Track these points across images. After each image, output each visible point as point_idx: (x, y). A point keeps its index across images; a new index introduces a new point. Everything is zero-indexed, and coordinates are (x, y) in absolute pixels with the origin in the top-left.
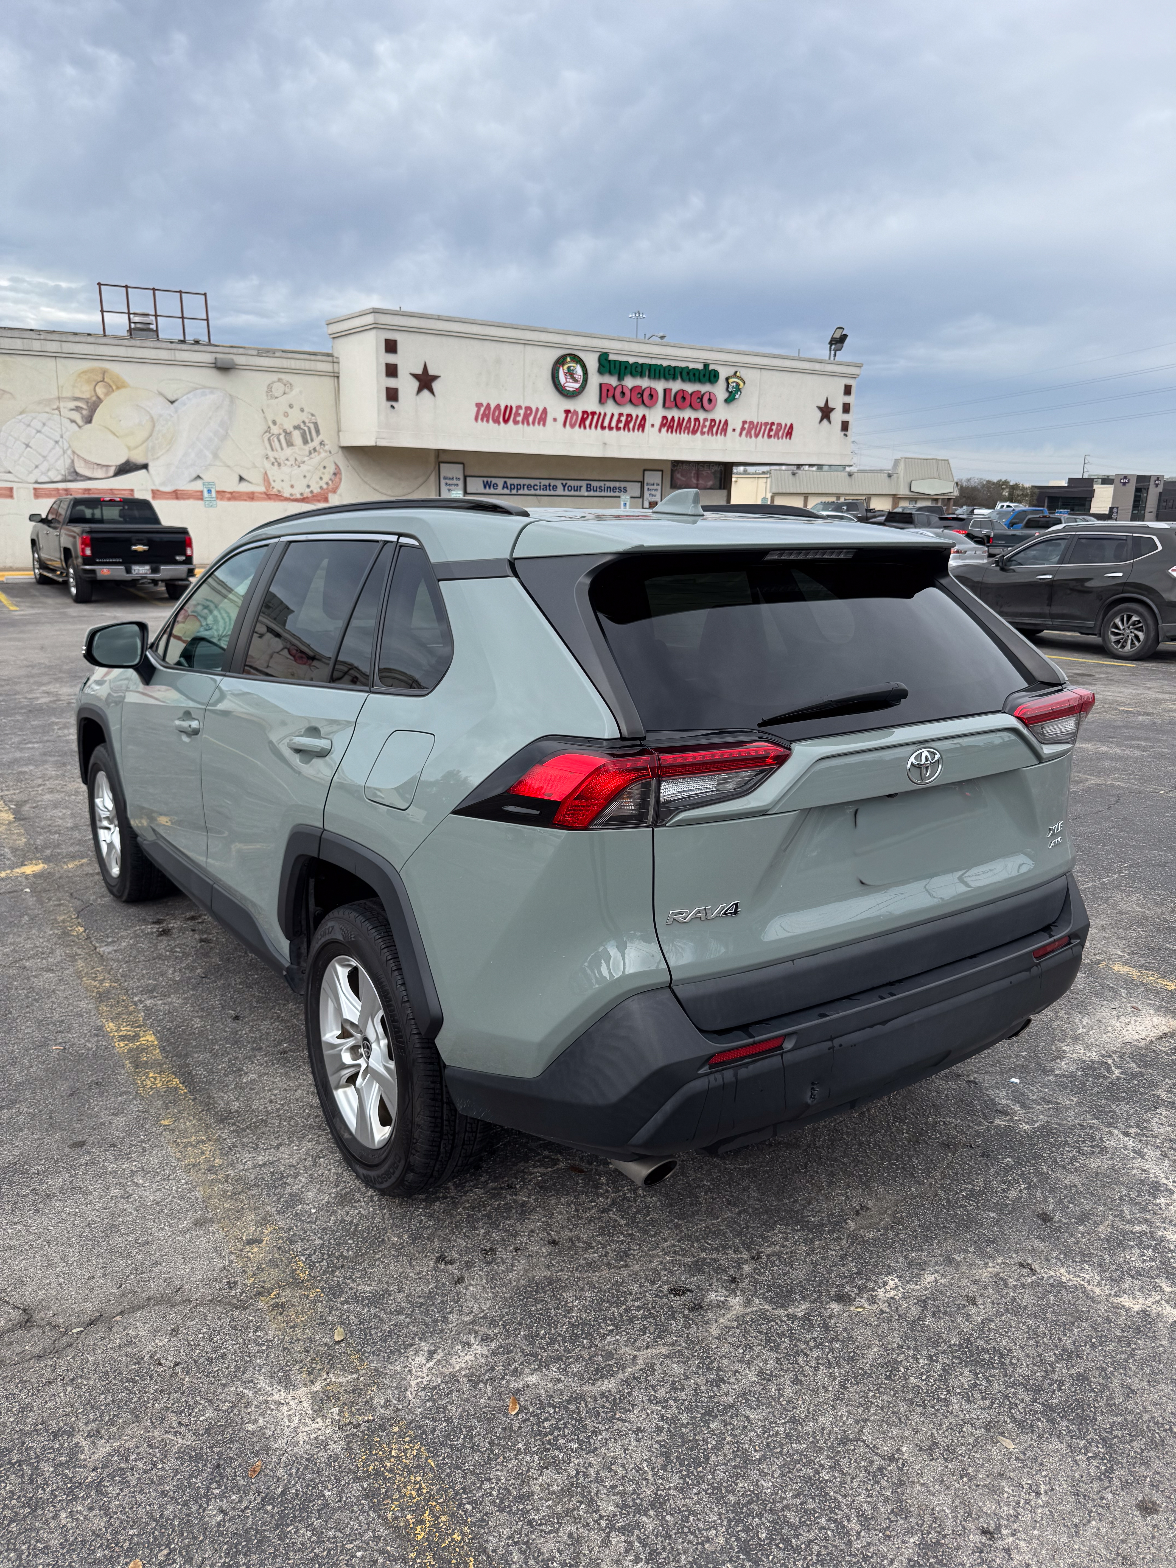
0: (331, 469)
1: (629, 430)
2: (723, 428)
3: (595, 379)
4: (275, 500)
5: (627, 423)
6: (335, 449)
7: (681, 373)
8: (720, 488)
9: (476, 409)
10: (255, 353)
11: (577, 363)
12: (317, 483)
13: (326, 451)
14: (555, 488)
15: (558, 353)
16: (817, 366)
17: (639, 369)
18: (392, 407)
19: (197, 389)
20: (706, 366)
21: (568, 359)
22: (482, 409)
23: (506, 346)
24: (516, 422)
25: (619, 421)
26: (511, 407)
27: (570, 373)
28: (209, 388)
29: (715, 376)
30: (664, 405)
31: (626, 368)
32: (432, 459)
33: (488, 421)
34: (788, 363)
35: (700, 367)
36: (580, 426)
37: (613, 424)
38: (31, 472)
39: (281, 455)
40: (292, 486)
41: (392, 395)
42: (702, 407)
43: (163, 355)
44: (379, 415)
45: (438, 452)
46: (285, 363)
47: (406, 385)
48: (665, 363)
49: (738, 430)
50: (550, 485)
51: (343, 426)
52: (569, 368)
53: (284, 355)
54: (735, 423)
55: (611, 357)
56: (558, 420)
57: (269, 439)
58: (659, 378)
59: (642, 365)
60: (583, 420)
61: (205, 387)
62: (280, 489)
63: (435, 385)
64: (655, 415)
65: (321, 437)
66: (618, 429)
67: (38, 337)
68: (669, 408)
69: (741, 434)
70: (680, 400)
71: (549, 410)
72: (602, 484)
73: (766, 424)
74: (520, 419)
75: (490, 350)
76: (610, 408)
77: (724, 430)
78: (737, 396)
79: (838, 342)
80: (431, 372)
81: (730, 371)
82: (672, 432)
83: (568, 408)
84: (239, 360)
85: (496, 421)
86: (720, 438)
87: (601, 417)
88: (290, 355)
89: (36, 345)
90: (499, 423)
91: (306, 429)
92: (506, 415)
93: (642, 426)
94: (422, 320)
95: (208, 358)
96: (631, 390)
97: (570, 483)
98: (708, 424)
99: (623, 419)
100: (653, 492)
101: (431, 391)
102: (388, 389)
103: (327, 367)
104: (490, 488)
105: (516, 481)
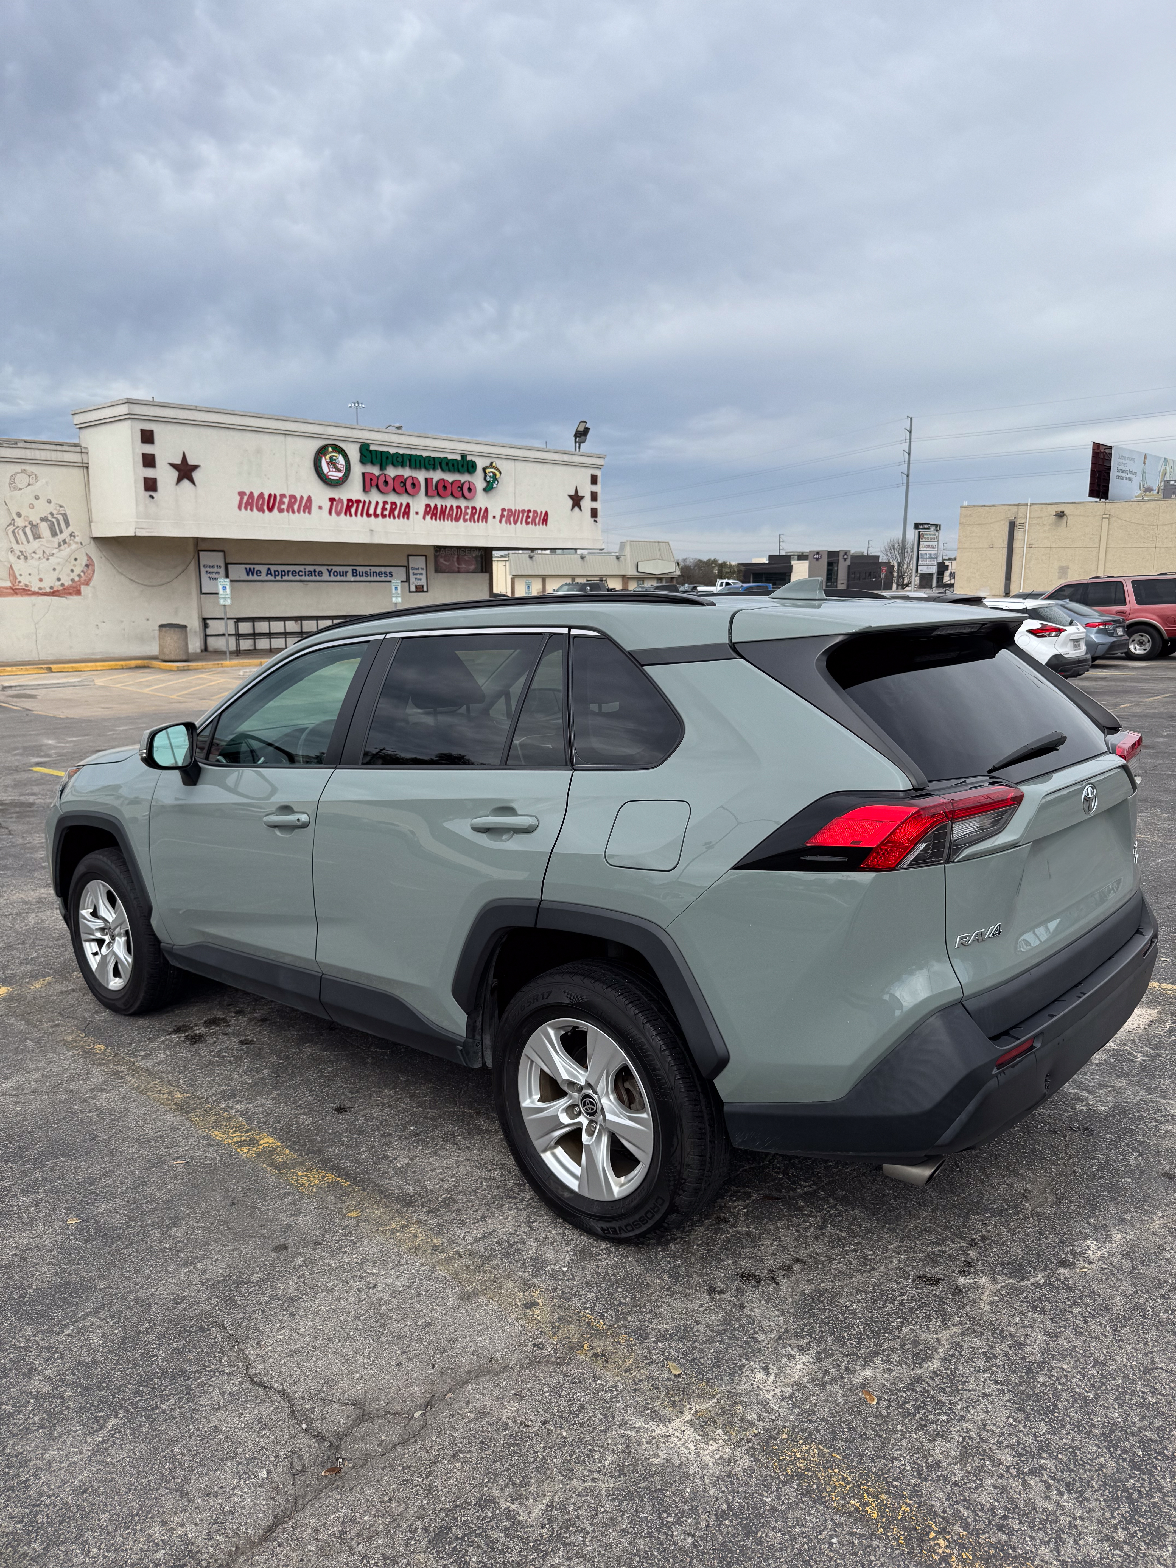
0: (84, 561)
1: (394, 517)
2: (484, 515)
3: (357, 470)
4: (22, 595)
5: (392, 511)
6: (86, 541)
7: (440, 464)
8: (482, 572)
9: (238, 498)
11: (339, 453)
12: (68, 575)
13: (77, 543)
14: (320, 573)
15: (318, 444)
16: (566, 458)
17: (400, 459)
18: (151, 497)
20: (464, 456)
21: (330, 449)
22: (245, 498)
23: (266, 437)
24: (281, 511)
25: (384, 509)
26: (275, 496)
27: (332, 463)
29: (473, 466)
30: (427, 494)
31: (387, 458)
32: (191, 548)
33: (252, 510)
34: (538, 455)
35: (459, 458)
36: (346, 514)
37: (379, 512)
39: (28, 548)
40: (41, 580)
41: (151, 485)
42: (463, 496)
44: (137, 505)
45: (197, 541)
46: (27, 454)
47: (165, 475)
48: (425, 454)
49: (498, 517)
50: (315, 571)
51: (94, 517)
52: (331, 458)
53: (25, 443)
54: (495, 511)
55: (372, 448)
56: (324, 507)
57: (13, 532)
58: (420, 468)
59: (403, 455)
60: (348, 508)
62: (27, 583)
63: (196, 475)
64: (419, 503)
65: (70, 529)
66: (384, 516)
68: (432, 497)
69: (500, 521)
70: (440, 489)
71: (313, 498)
72: (367, 569)
73: (523, 511)
74: (284, 507)
75: (251, 441)
76: (375, 497)
77: (485, 517)
78: (495, 486)
79: (581, 435)
80: (191, 462)
81: (486, 462)
82: (436, 519)
83: (332, 496)
85: (261, 510)
86: (482, 524)
87: (366, 505)
88: (31, 445)
90: (263, 511)
91: (54, 520)
92: (270, 503)
93: (406, 513)
94: (178, 411)
96: (394, 479)
97: (335, 568)
98: (469, 511)
99: (388, 506)
100: (418, 577)
101: (192, 481)
102: (146, 479)
103: (76, 458)
104: (253, 575)
105: (280, 568)
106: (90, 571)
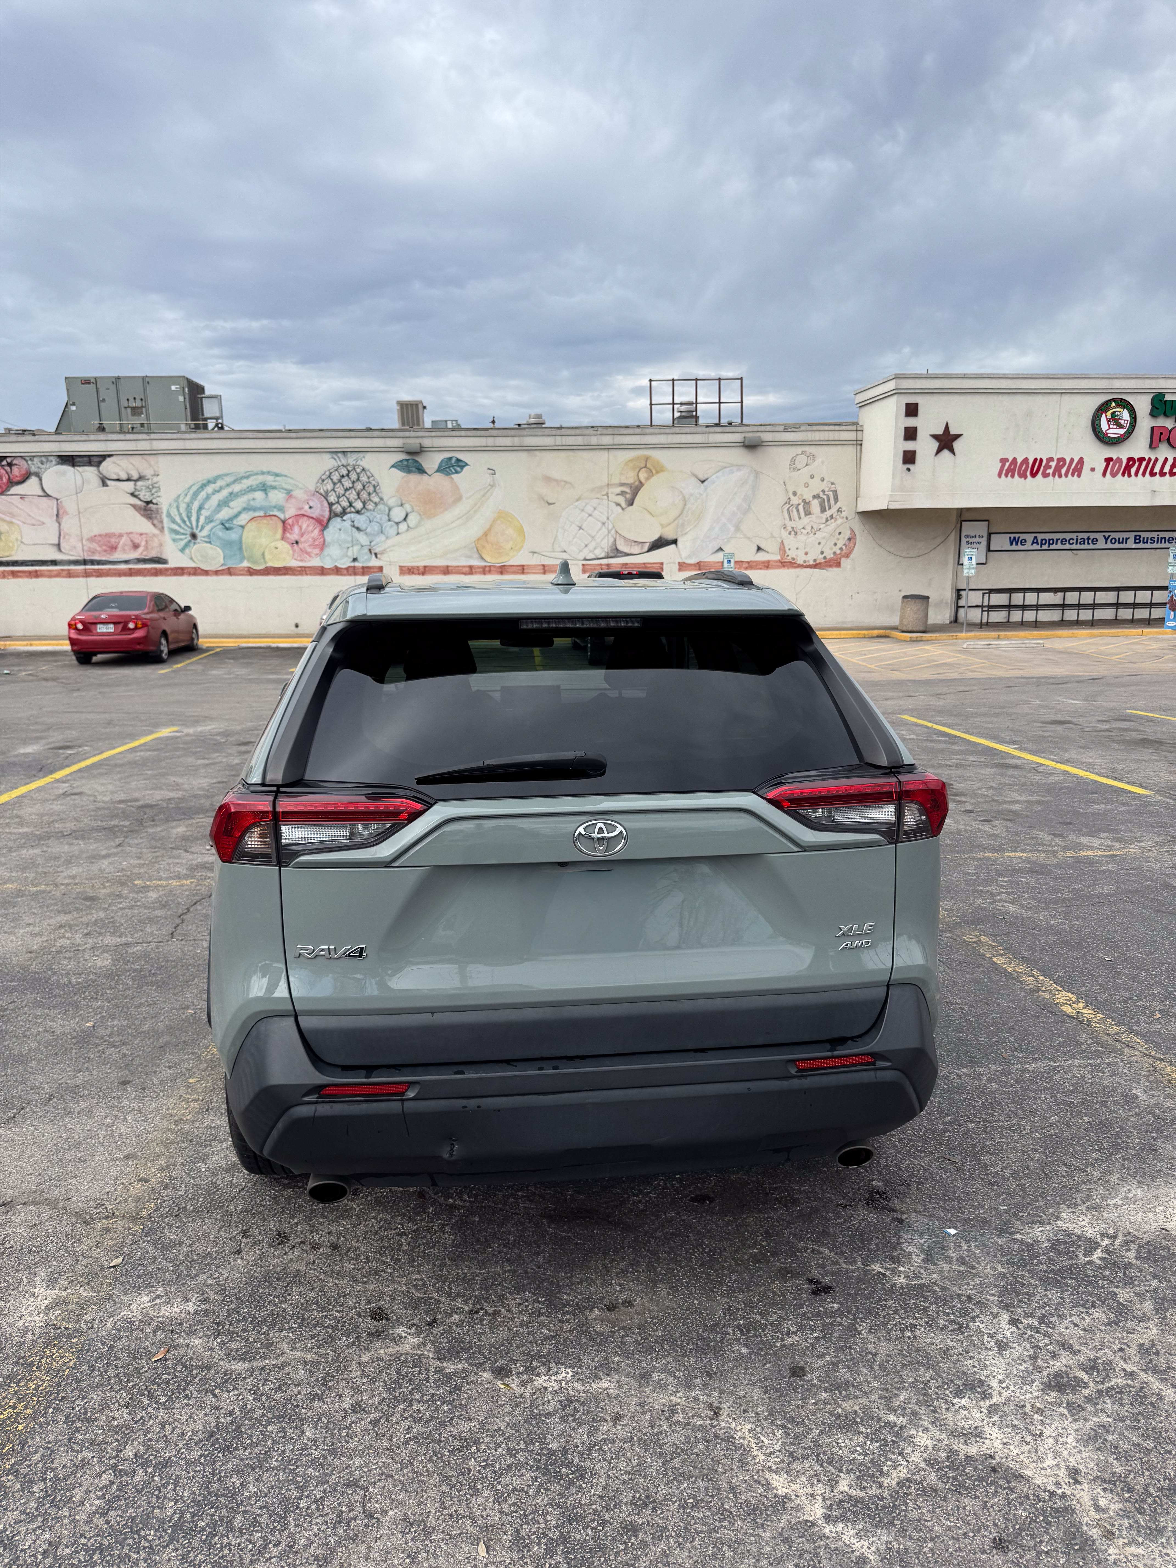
0: (847, 534)
3: (1145, 423)
4: (788, 568)
6: (852, 515)
9: (999, 465)
10: (782, 428)
11: (1124, 408)
12: (832, 548)
13: (843, 518)
15: (1101, 400)
18: (909, 470)
19: (725, 467)
21: (1113, 405)
22: (1007, 464)
23: (1039, 398)
24: (1045, 476)
25: (1173, 466)
26: (1041, 460)
27: (1115, 419)
28: (736, 465)
32: (954, 518)
36: (1123, 474)
37: (1167, 470)
38: (581, 551)
39: (798, 524)
40: (806, 554)
41: (909, 458)
43: (699, 438)
44: (893, 479)
45: (961, 511)
46: (810, 436)
47: (925, 446)
51: (862, 492)
52: (1113, 414)
53: (809, 428)
56: (1097, 469)
57: (788, 510)
60: (1128, 468)
61: (732, 465)
62: (794, 556)
63: (956, 445)
65: (839, 505)
66: (1172, 474)
67: (595, 433)
71: (1085, 460)
74: (1050, 471)
75: (1021, 403)
76: (1164, 453)
80: (953, 431)
83: (1109, 456)
84: (767, 437)
85: (1023, 476)
87: (1151, 463)
88: (815, 428)
89: (594, 440)
90: (1026, 477)
91: (825, 497)
92: (1035, 468)
94: (945, 381)
95: (738, 438)
97: (1113, 535)
101: (952, 451)
102: (905, 452)
103: (851, 436)
104: (1017, 544)
105: (1048, 536)
106: (851, 545)
